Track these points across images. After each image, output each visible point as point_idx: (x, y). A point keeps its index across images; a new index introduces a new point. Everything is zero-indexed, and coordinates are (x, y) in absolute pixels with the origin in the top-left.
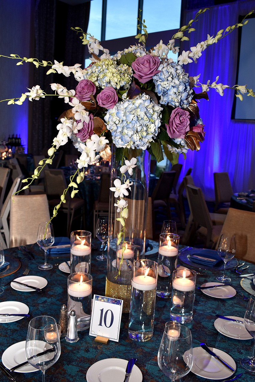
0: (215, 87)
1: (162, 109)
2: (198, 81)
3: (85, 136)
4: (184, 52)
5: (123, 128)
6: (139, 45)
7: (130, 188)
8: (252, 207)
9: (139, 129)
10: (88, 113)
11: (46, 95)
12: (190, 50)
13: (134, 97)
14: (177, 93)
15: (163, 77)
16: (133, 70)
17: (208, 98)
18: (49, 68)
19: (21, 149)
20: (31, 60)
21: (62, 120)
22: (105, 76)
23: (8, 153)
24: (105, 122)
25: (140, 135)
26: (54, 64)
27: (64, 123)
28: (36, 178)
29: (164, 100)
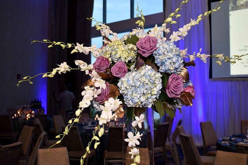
0: (199, 57)
1: (161, 76)
2: (186, 53)
3: (103, 99)
4: (174, 32)
5: (133, 92)
6: (139, 28)
7: (140, 139)
8: (235, 149)
9: (145, 92)
10: (105, 81)
11: (72, 69)
12: (179, 31)
13: (140, 68)
14: (172, 63)
15: (160, 52)
16: (137, 48)
17: (195, 65)
18: (73, 48)
19: (42, 111)
20: (58, 43)
21: (86, 88)
22: (117, 53)
23: (31, 114)
24: (118, 87)
25: (146, 96)
26: (76, 45)
27: (87, 90)
28: (67, 134)
29: (162, 69)
